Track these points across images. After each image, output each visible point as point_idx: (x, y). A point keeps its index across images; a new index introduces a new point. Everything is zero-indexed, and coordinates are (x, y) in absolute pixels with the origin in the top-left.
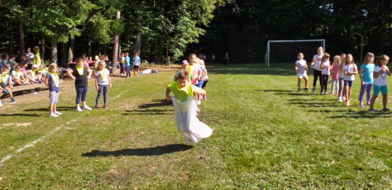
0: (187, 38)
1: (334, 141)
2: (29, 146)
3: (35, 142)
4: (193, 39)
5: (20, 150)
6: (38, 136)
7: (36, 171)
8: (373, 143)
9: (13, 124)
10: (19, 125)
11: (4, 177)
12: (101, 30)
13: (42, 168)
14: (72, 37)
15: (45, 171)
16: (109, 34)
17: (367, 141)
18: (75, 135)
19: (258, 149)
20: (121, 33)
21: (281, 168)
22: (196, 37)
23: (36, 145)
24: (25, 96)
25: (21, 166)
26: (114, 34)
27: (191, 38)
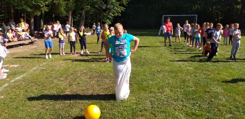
0: (114, 13)
1: (195, 76)
2: (18, 78)
3: (22, 76)
4: (118, 13)
5: (13, 81)
6: (23, 72)
7: (23, 93)
8: (217, 77)
9: (8, 65)
10: (12, 66)
11: (5, 96)
12: (60, 8)
13: (26, 91)
14: (43, 12)
15: (28, 93)
16: (65, 10)
17: (214, 76)
18: (45, 72)
19: (151, 81)
20: (73, 10)
21: (163, 91)
22: (119, 12)
23: (23, 78)
24: (14, 48)
25: (14, 90)
26: (69, 10)
27: (116, 13)
